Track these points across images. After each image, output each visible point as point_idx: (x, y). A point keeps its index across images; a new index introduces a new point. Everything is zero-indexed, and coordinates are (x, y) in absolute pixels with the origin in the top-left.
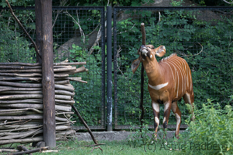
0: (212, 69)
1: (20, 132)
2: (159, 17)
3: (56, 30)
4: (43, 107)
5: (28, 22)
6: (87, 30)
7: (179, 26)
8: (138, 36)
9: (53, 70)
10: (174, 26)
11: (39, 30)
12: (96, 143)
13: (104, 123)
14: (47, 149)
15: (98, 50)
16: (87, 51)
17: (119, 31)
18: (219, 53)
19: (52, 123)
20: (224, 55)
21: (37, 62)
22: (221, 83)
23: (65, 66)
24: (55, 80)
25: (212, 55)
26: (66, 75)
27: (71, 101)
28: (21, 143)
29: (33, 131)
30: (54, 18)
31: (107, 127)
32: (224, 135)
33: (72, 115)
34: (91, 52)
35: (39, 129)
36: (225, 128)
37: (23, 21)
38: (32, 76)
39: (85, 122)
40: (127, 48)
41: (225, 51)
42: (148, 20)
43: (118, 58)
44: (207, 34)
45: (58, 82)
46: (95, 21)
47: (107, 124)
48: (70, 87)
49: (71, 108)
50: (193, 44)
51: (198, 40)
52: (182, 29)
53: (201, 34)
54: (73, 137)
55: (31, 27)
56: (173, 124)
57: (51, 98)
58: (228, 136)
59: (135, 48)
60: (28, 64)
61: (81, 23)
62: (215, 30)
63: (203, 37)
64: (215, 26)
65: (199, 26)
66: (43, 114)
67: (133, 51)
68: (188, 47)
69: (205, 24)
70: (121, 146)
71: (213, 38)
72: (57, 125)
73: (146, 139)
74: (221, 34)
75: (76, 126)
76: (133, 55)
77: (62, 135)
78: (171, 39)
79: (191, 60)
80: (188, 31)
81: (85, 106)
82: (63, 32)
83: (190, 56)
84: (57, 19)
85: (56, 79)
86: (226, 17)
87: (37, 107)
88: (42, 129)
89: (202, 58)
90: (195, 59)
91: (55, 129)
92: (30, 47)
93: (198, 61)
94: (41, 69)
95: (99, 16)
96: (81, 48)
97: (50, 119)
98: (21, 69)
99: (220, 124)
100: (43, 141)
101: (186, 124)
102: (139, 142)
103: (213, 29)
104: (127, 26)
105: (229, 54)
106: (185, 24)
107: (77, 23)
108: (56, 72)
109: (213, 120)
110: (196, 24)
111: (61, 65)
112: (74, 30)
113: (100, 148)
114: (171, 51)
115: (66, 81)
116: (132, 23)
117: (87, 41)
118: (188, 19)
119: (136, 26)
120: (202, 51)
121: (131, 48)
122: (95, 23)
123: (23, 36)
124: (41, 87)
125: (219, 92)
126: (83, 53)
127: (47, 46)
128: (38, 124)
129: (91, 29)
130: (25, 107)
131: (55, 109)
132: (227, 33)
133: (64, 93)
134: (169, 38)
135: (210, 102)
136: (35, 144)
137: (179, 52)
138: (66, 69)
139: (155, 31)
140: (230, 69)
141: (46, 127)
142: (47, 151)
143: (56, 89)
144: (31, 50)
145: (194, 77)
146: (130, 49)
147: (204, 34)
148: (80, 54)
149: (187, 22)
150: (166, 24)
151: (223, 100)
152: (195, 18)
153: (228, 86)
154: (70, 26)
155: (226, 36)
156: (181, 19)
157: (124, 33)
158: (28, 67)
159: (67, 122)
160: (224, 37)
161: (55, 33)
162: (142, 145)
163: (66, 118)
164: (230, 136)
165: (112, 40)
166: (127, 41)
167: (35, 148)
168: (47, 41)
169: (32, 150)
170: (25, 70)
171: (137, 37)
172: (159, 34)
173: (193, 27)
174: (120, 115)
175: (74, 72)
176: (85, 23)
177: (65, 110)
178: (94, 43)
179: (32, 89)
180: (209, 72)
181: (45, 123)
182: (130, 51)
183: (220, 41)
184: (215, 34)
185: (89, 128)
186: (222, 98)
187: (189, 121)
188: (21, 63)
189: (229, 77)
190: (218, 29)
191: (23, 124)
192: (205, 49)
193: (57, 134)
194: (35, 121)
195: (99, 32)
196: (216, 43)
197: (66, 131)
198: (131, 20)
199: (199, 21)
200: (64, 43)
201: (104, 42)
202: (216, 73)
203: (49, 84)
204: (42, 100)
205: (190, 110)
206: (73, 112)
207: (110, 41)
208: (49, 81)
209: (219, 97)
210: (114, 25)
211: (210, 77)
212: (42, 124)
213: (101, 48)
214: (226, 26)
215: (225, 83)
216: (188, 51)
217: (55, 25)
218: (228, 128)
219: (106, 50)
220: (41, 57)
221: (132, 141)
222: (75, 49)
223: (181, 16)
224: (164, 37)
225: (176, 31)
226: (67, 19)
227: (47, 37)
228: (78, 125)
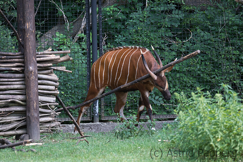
0: (202, 56)
1: (2, 124)
2: (146, 2)
3: (39, 17)
4: (26, 98)
5: (10, 10)
6: (72, 17)
7: (167, 11)
8: (125, 23)
9: (36, 59)
10: (162, 12)
11: (21, 17)
12: (81, 135)
13: (91, 114)
14: (31, 142)
15: (83, 38)
16: (72, 38)
17: (104, 18)
18: (209, 39)
19: (36, 115)
20: (214, 41)
21: (19, 52)
22: (212, 71)
23: (48, 55)
24: (39, 70)
25: (202, 42)
26: (49, 65)
27: (56, 92)
28: (4, 136)
29: (16, 123)
30: (36, 5)
31: (93, 118)
32: (214, 125)
33: (56, 106)
34: (76, 40)
35: (23, 121)
36: (215, 118)
37: (4, 9)
38: (14, 66)
39: (70, 114)
40: (113, 35)
41: (216, 37)
42: (135, 6)
43: (104, 45)
44: (196, 19)
45: (41, 72)
46: (79, 8)
47: (93, 115)
48: (54, 77)
49: (55, 99)
50: (182, 30)
51: (186, 25)
52: (170, 15)
53: (190, 20)
54: (57, 130)
55: (13, 15)
56: (162, 114)
57: (34, 89)
58: (218, 126)
59: (121, 35)
60: (10, 54)
61: (65, 9)
62: (204, 15)
63: (192, 23)
64: (205, 11)
65: (188, 11)
66: (26, 106)
67: (120, 38)
68: (177, 33)
69: (194, 9)
70: (107, 138)
71: (202, 23)
72: (41, 116)
73: (134, 130)
74: (211, 20)
75: (61, 117)
76: (119, 42)
77: (47, 127)
78: (159, 25)
79: (180, 47)
80: (177, 16)
81: (70, 96)
82: (46, 19)
83: (179, 43)
84: (40, 6)
85: (39, 68)
86: (216, 1)
87: (20, 98)
88: (26, 121)
89: (191, 44)
90: (184, 45)
91: (39, 121)
92: (12, 36)
93: (187, 48)
94: (24, 58)
95: (84, 2)
96: (65, 36)
97: (33, 111)
98: (3, 59)
99: (211, 113)
100: (27, 134)
101: (174, 113)
102: (126, 134)
103: (202, 14)
104: (113, 12)
105: (219, 40)
106: (173, 10)
107: (61, 10)
108: (39, 62)
109: (202, 110)
110: (185, 9)
111: (44, 54)
112: (58, 18)
113: (86, 140)
114: (159, 38)
115: (49, 71)
116: (118, 9)
117: (72, 28)
118: (176, 4)
119: (123, 12)
120: (191, 37)
121: (117, 36)
122: (79, 9)
123: (4, 24)
124: (24, 77)
125: (210, 80)
126: (67, 41)
127: (29, 34)
128: (21, 116)
129: (75, 15)
130: (7, 98)
131: (38, 101)
132: (217, 18)
133: (47, 83)
134: (157, 24)
135: (199, 91)
136: (18, 137)
137: (167, 39)
138: (50, 58)
139: (142, 17)
140: (221, 56)
141: (29, 119)
142: (31, 144)
143: (39, 79)
144: (13, 39)
145: (184, 64)
146: (116, 37)
147: (194, 20)
148: (65, 42)
149: (175, 7)
150: (154, 10)
151: (214, 88)
152: (184, 3)
153: (219, 73)
154: (54, 13)
155: (216, 21)
156: (169, 4)
157: (110, 20)
158: (9, 57)
159: (51, 114)
160: (214, 22)
161: (38, 20)
162: (130, 136)
163: (50, 109)
164: (221, 126)
165: (98, 27)
166: (113, 28)
167: (18, 141)
168: (29, 29)
169: (15, 143)
170: (6, 60)
171: (123, 24)
172: (146, 20)
173: (182, 12)
174: (107, 106)
175: (58, 61)
176: (69, 10)
177: (49, 101)
178: (79, 30)
179: (15, 80)
180: (199, 59)
181: (29, 115)
182: (116, 38)
183: (210, 27)
184: (205, 19)
185: (74, 119)
186: (213, 86)
187: (178, 111)
188: (2, 53)
189: (219, 64)
190: (208, 14)
191: (5, 116)
192: (194, 35)
193: (41, 126)
194: (18, 112)
195: (84, 19)
196: (205, 29)
197: (50, 123)
198: (116, 6)
199: (188, 6)
200: (47, 31)
201: (89, 29)
202: (206, 60)
203: (32, 74)
204: (25, 91)
205: (178, 100)
206: (58, 103)
207: (95, 28)
208: (32, 71)
209: (209, 85)
210: (100, 12)
211: (200, 65)
212: (25, 116)
213: (86, 35)
214: (216, 11)
215: (216, 70)
216: (176, 38)
217: (37, 12)
218: (218, 118)
219: (91, 38)
220: (23, 46)
221: (119, 133)
222: (59, 37)
223: (169, 1)
224: (152, 24)
225: (164, 17)
226: (50, 5)
227: (30, 26)
228: (63, 117)
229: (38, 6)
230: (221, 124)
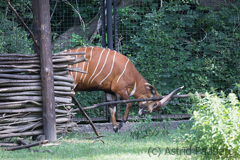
0: (216, 56)
1: (20, 125)
2: (160, 3)
3: (55, 19)
4: (43, 99)
5: (26, 12)
6: (88, 18)
7: (181, 11)
8: (140, 24)
9: (52, 60)
10: (177, 12)
11: (36, 19)
12: (97, 135)
13: (107, 114)
14: (47, 142)
15: (99, 39)
16: (88, 40)
17: (119, 19)
18: (224, 39)
19: (52, 116)
20: (228, 41)
21: (35, 53)
22: (227, 70)
23: (64, 56)
24: (54, 71)
25: (216, 42)
26: (65, 66)
27: (72, 93)
28: (20, 137)
29: (32, 124)
30: (52, 7)
31: (109, 118)
32: (229, 124)
33: (72, 107)
34: (92, 41)
35: (39, 122)
36: (229, 117)
37: (21, 11)
38: (31, 67)
39: (86, 114)
40: (128, 36)
41: (230, 37)
42: (150, 7)
43: (119, 46)
44: (211, 19)
45: (57, 73)
46: (95, 9)
47: (109, 115)
48: (70, 77)
49: (71, 99)
50: (196, 30)
51: (201, 26)
52: (184, 15)
53: (204, 20)
54: (73, 130)
55: (29, 17)
56: (177, 114)
57: (50, 90)
58: (232, 125)
59: (136, 36)
60: (26, 55)
61: (80, 11)
62: (219, 15)
63: (206, 23)
64: (219, 11)
65: (203, 12)
66: (42, 106)
67: (135, 39)
68: (191, 33)
69: (209, 9)
70: (123, 138)
71: (217, 23)
72: (57, 117)
73: (149, 129)
74: (226, 20)
75: (78, 117)
76: (134, 43)
77: (63, 128)
78: (174, 25)
79: (194, 47)
80: (191, 17)
81: (86, 97)
82: (62, 21)
83: (194, 43)
84: (56, 8)
85: (55, 70)
86: (230, 1)
87: (36, 99)
88: (42, 122)
89: (206, 44)
90: (199, 45)
91: (55, 122)
92: (29, 37)
93: (202, 48)
94: (40, 59)
95: (99, 4)
96: (81, 37)
97: (50, 112)
98: (19, 61)
99: (224, 113)
100: (43, 134)
101: (189, 113)
102: (142, 133)
103: (216, 14)
104: (128, 13)
105: (233, 39)
106: (187, 10)
107: (77, 12)
108: (54, 63)
109: (216, 109)
110: (200, 9)
111: (59, 55)
112: (74, 19)
113: (102, 140)
114: (174, 38)
115: (65, 72)
116: (134, 9)
117: (88, 29)
118: (191, 5)
119: (138, 13)
120: (206, 37)
121: (133, 36)
122: (95, 10)
123: (21, 26)
124: (40, 79)
125: (224, 79)
126: (83, 42)
127: (45, 36)
128: (38, 117)
129: (91, 17)
130: (24, 99)
131: (54, 101)
132: (231, 18)
133: (63, 84)
134: (172, 25)
135: (213, 91)
136: (35, 137)
137: (182, 39)
138: (65, 59)
139: (156, 17)
140: (235, 55)
141: (46, 120)
142: (48, 144)
143: (55, 80)
144: (29, 40)
145: (199, 64)
146: (131, 37)
147: (208, 20)
148: (81, 43)
149: (190, 7)
150: (168, 10)
151: (229, 87)
152: (199, 4)
153: (234, 72)
154: (69, 14)
155: (230, 21)
156: (184, 4)
157: (125, 21)
158: (25, 58)
159: (67, 114)
160: (228, 22)
161: (54, 22)
162: (145, 136)
163: (66, 110)
165: (113, 28)
166: (128, 29)
167: (35, 141)
168: (44, 31)
169: (32, 144)
170: (23, 62)
171: (139, 25)
172: (161, 21)
173: (196, 13)
174: (123, 106)
175: (73, 62)
176: (84, 11)
177: (65, 102)
178: (95, 31)
179: (31, 81)
180: (214, 59)
181: (45, 115)
182: (132, 39)
183: (224, 27)
184: (219, 19)
185: (90, 119)
186: (228, 86)
187: (192, 111)
188: (18, 55)
189: (234, 64)
190: (222, 14)
191: (22, 117)
192: (209, 35)
193: (58, 127)
194: (35, 113)
195: (99, 20)
196: (220, 29)
197: (66, 124)
198: (132, 7)
199: (202, 6)
200: (63, 33)
201: (105, 30)
202: (220, 60)
203: (48, 75)
204: (41, 92)
205: (193, 99)
206: (74, 103)
207: (111, 30)
208: (48, 73)
209: (224, 84)
210: (114, 14)
211: (215, 64)
212: (42, 117)
213: (101, 36)
214: (230, 11)
215: (231, 70)
216: (191, 38)
217: (54, 14)
218: (232, 117)
219: (106, 39)
220: (39, 48)
221: (135, 132)
222: (75, 38)
223: (184, 2)
224: (167, 24)
225: (178, 18)
226: (66, 7)
227: (45, 27)
228: (79, 117)
229: (54, 7)
230: (235, 124)
